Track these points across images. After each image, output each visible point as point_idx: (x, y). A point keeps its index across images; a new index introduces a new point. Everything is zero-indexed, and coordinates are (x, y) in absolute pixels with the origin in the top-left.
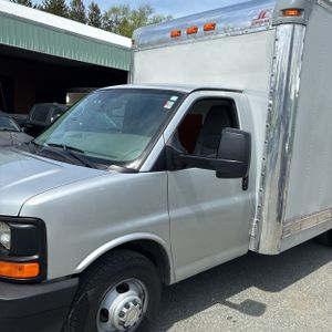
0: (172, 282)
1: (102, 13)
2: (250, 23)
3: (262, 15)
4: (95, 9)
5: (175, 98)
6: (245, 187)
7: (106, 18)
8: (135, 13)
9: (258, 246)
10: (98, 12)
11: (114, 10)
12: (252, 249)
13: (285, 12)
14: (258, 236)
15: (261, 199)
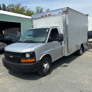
0: (52, 62)
1: (6, 7)
2: (57, 14)
3: (60, 12)
4: (4, 5)
5: (48, 29)
6: (61, 44)
7: (8, 8)
8: (16, 6)
9: (65, 55)
10: (5, 6)
11: (10, 6)
12: (64, 55)
13: (64, 12)
14: (64, 53)
15: (64, 46)
